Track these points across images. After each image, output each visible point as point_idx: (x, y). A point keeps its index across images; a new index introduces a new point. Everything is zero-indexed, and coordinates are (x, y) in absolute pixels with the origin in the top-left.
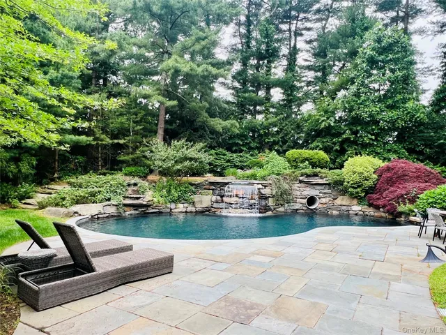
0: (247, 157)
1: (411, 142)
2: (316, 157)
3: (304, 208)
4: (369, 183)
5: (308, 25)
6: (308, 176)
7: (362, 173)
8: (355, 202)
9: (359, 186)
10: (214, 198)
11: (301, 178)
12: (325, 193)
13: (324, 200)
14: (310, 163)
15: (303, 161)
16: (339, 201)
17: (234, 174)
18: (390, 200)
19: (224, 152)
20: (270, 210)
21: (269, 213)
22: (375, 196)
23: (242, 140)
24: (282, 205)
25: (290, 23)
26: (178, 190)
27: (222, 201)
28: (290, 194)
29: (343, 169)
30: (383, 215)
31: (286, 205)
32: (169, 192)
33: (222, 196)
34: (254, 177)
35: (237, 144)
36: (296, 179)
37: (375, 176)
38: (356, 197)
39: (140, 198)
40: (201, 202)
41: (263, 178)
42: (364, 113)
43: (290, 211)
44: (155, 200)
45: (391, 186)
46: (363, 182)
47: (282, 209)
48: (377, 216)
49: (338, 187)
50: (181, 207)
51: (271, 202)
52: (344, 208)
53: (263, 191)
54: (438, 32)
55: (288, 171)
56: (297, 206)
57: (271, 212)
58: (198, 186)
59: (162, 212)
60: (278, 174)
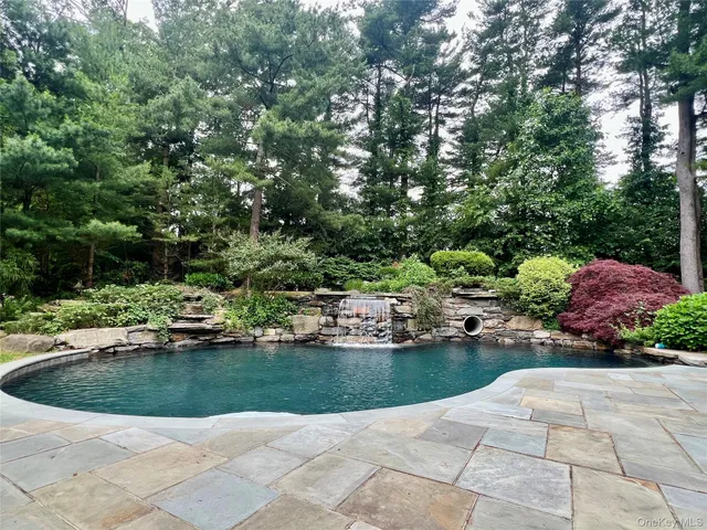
0: (377, 267)
1: (601, 245)
2: (475, 260)
3: (461, 335)
4: (560, 295)
5: (452, 110)
6: (465, 287)
7: (549, 281)
8: (539, 324)
9: (544, 301)
10: (323, 320)
11: (455, 290)
12: (491, 312)
13: (490, 323)
14: (468, 269)
15: (456, 267)
16: (513, 324)
17: (358, 287)
18: (599, 322)
19: (347, 260)
20: (411, 338)
21: (409, 343)
22: (571, 315)
23: (370, 246)
24: (427, 330)
25: (430, 109)
26: (268, 306)
27: (336, 325)
28: (439, 314)
29: (518, 276)
30: (588, 344)
31: (435, 330)
32: (252, 310)
33: (335, 317)
34: (386, 289)
35: (364, 251)
36: (447, 291)
37: (568, 286)
38: (540, 318)
39: (203, 319)
40: (303, 325)
41: (399, 290)
42: (535, 204)
43: (439, 339)
44: (229, 322)
45: (597, 299)
46: (551, 294)
47: (427, 336)
48: (576, 347)
49: (511, 302)
50: (272, 333)
51: (411, 326)
52: (522, 334)
53: (398, 309)
54: (621, 106)
55: (435, 280)
56: (451, 332)
57: (410, 341)
58: (299, 302)
59: (240, 342)
60: (421, 284)
